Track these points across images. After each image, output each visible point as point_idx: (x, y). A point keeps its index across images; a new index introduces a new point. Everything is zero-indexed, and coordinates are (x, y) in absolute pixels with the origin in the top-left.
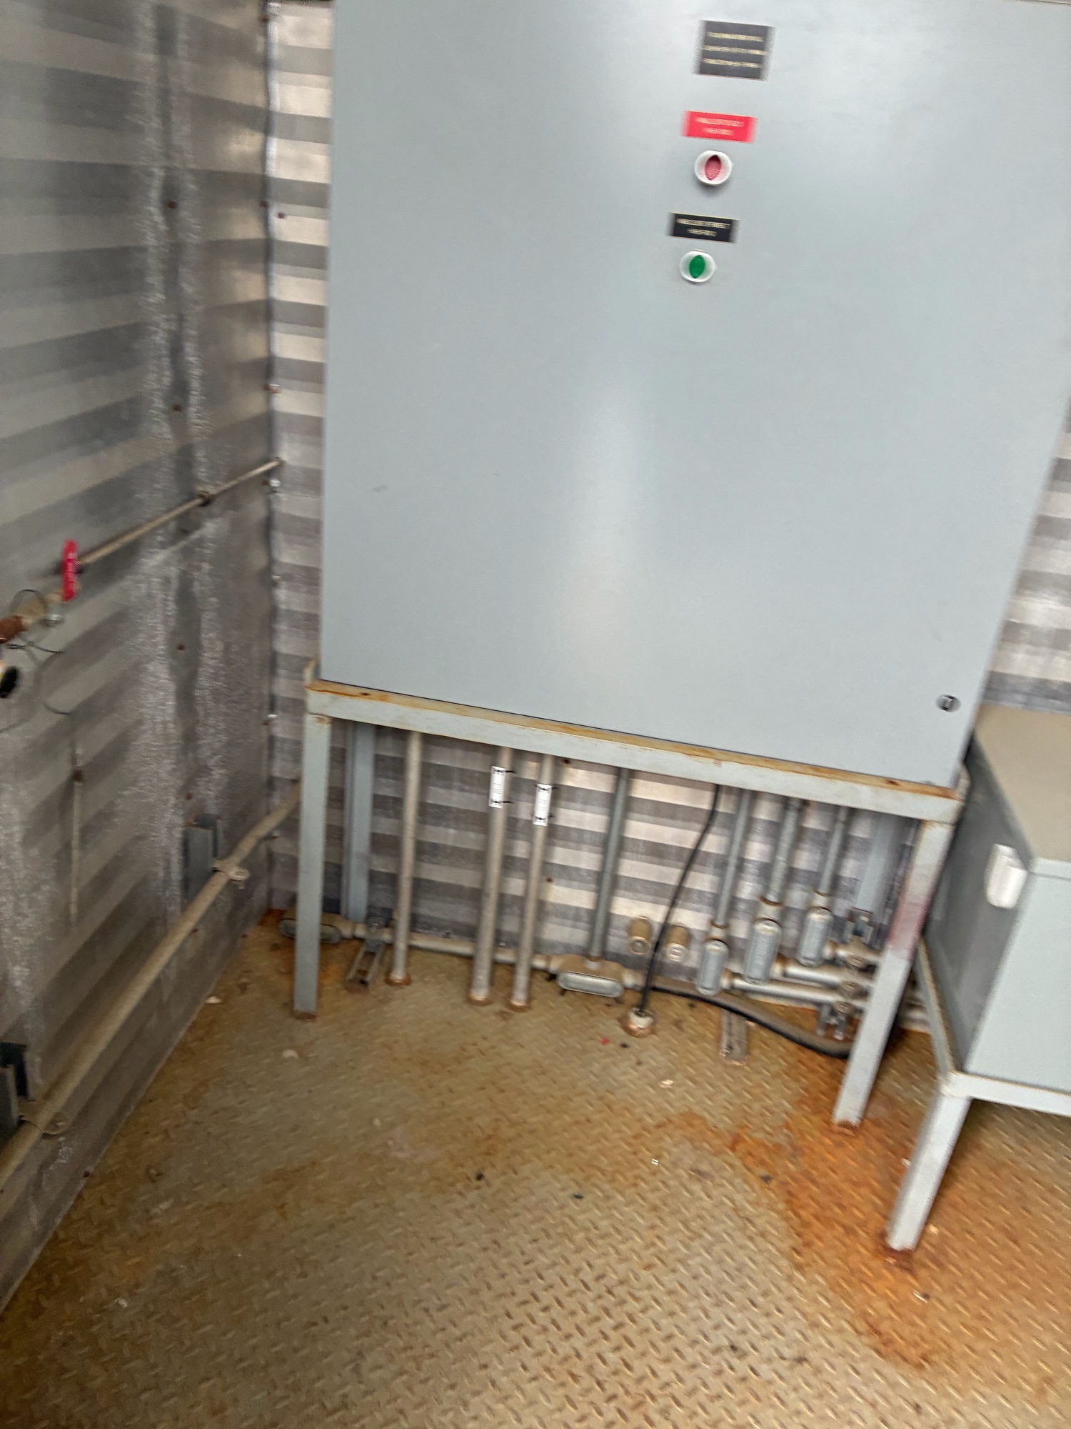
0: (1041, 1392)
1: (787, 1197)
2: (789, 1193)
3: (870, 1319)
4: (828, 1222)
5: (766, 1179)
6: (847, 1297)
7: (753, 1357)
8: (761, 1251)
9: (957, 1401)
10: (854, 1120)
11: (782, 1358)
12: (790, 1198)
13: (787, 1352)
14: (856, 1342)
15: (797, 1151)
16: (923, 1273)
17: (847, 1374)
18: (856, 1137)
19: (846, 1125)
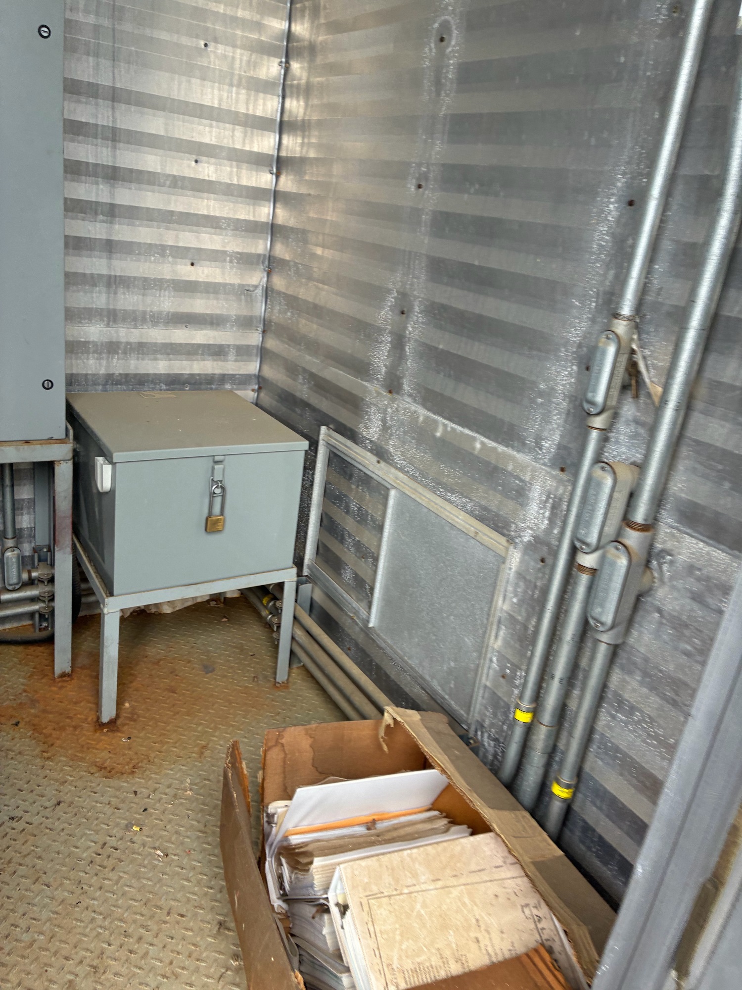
0: (201, 754)
1: (33, 728)
2: (34, 725)
3: (98, 764)
4: (62, 729)
5: (17, 724)
6: (82, 759)
7: (27, 817)
8: (20, 762)
9: (156, 779)
10: (68, 670)
11: (46, 808)
12: (36, 728)
13: (47, 804)
14: (92, 778)
15: (33, 702)
16: (126, 728)
17: (89, 796)
18: (72, 679)
19: (63, 675)
